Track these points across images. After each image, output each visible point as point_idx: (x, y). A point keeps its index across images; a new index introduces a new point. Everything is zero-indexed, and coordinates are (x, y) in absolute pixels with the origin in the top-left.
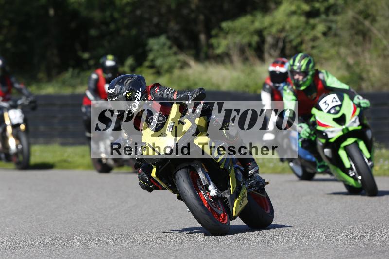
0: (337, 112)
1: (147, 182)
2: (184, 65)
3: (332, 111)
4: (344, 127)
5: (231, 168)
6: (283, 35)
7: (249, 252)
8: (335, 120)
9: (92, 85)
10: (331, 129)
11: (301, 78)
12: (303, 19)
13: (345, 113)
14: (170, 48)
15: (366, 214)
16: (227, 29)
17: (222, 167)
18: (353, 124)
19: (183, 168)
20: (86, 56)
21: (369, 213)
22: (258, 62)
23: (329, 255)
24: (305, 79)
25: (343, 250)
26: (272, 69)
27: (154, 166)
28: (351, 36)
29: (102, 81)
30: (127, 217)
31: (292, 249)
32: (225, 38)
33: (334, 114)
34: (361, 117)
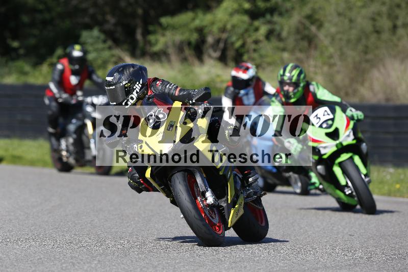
0: (330, 126)
1: (136, 183)
3: (324, 125)
4: (338, 142)
5: (230, 175)
6: (224, 36)
7: (177, 261)
8: (328, 135)
9: (57, 77)
10: (323, 145)
11: (291, 89)
12: (246, 18)
13: (339, 127)
14: (105, 42)
15: (301, 228)
16: (166, 25)
17: (221, 173)
18: (347, 138)
19: (182, 171)
20: (15, 44)
21: (304, 227)
22: (196, 62)
23: (260, 269)
24: (296, 91)
25: (275, 265)
26: (234, 73)
27: (149, 166)
28: (296, 41)
29: (68, 72)
30: (50, 217)
31: (222, 261)
32: (163, 35)
33: (326, 128)
34: (355, 130)
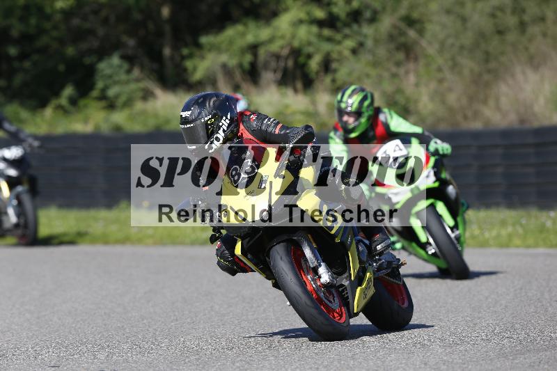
1: (229, 261)
2: (147, 95)
5: (351, 242)
11: (351, 120)
12: (315, 30)
14: (128, 72)
16: (209, 46)
17: (338, 240)
19: (282, 242)
22: (253, 90)
24: (357, 122)
27: (239, 239)
28: (389, 52)
32: (203, 59)
